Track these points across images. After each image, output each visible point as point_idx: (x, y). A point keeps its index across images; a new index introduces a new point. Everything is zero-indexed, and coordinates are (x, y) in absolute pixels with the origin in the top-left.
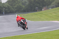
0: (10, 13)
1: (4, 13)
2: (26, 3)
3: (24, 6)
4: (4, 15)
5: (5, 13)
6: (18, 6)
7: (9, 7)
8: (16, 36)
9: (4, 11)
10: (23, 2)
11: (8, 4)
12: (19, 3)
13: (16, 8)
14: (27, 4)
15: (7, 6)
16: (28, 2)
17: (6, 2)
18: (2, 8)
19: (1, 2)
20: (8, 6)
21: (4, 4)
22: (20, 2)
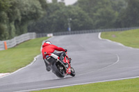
0: (84, 29)
1: (70, 29)
2: (122, 5)
3: (117, 14)
4: (69, 34)
5: (72, 30)
6: (102, 13)
7: (82, 15)
8: (97, 84)
9: (69, 24)
10: (116, 3)
11: (79, 8)
12: (105, 5)
13: (99, 17)
14: (124, 7)
15: (77, 14)
16: (127, 4)
17: (75, 4)
18: (66, 17)
19: (64, 3)
20: (79, 13)
21: (69, 7)
22: (107, 3)
